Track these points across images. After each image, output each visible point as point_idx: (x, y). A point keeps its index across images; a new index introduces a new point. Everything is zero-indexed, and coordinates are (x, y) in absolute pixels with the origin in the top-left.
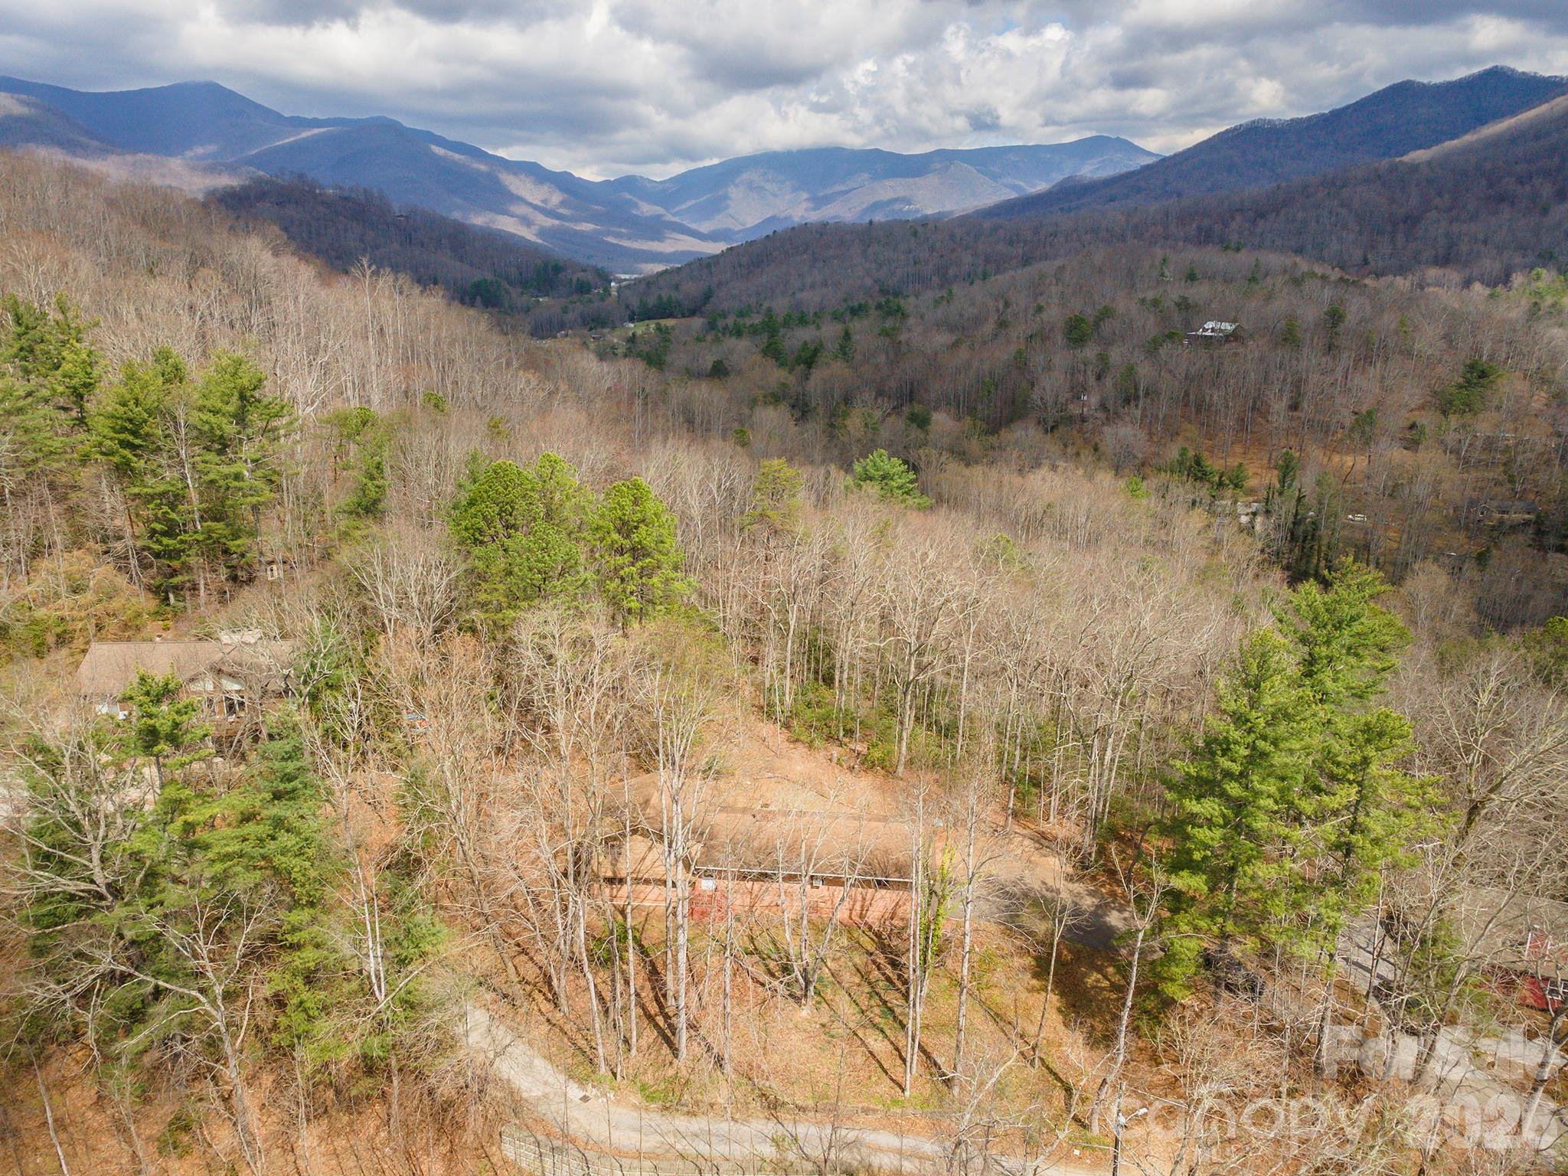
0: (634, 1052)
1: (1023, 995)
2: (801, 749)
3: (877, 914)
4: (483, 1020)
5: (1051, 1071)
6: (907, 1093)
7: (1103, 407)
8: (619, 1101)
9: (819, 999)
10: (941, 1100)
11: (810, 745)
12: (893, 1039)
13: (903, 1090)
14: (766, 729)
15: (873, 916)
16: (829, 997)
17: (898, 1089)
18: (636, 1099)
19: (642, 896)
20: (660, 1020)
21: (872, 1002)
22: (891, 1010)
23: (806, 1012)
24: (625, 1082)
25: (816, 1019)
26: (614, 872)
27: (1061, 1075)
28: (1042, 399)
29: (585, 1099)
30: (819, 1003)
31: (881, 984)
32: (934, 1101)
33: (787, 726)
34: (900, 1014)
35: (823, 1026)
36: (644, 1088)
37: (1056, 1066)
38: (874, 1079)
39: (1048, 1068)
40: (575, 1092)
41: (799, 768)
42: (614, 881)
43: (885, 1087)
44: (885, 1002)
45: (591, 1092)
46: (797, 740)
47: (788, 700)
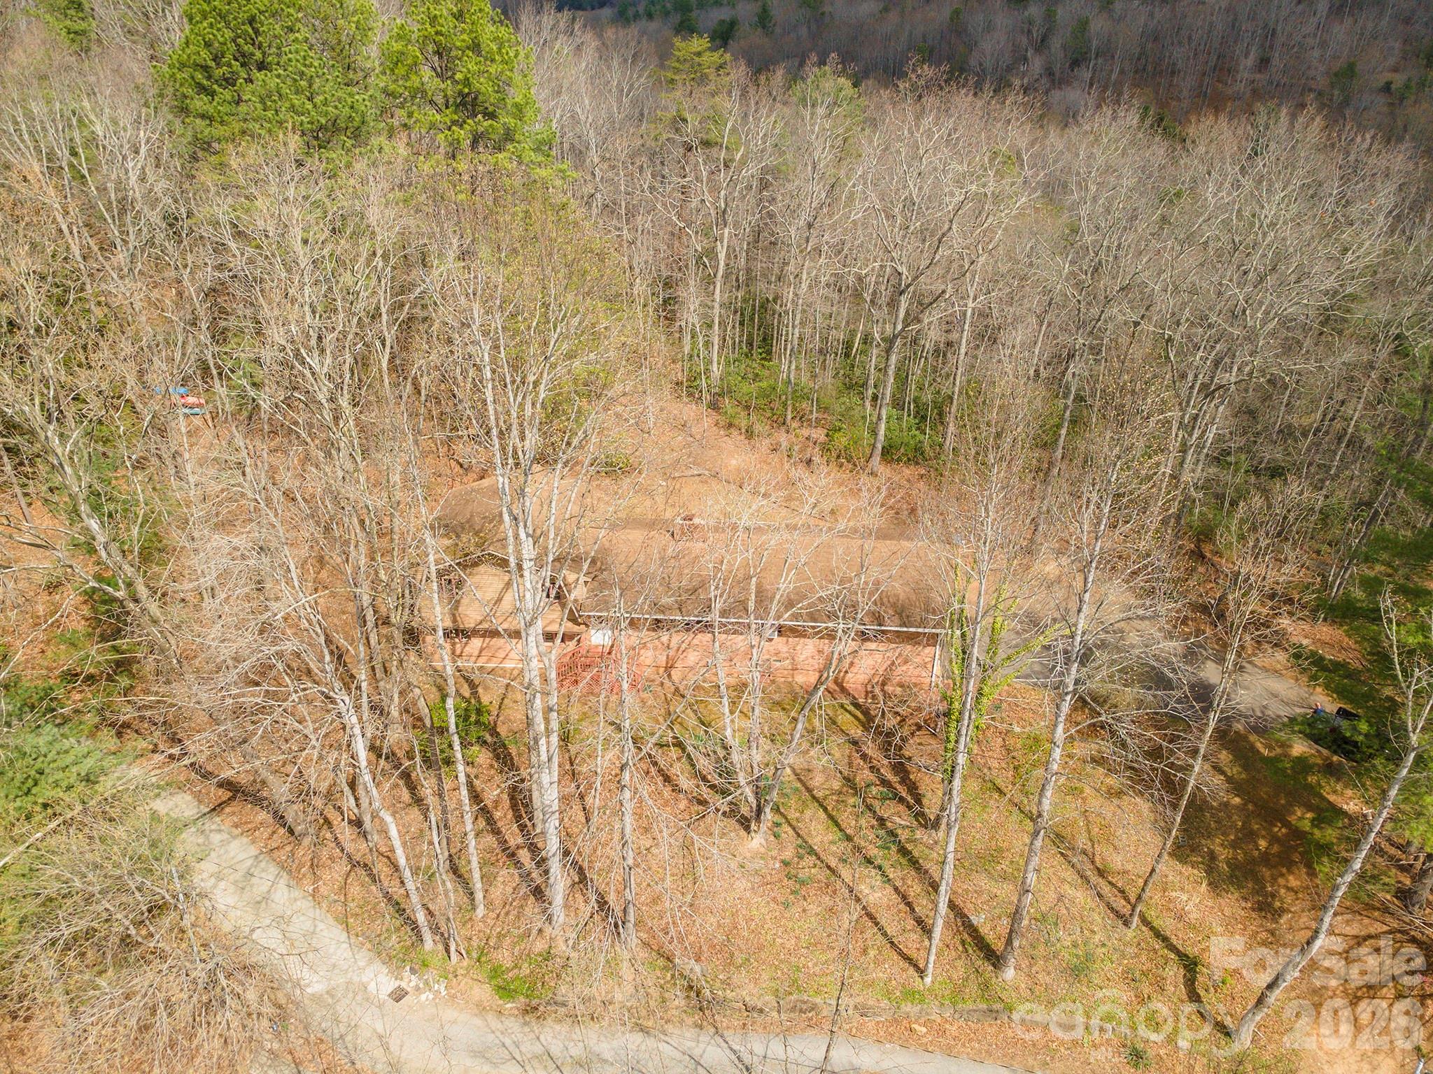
0: (481, 911)
1: (1095, 803)
2: (738, 438)
3: (862, 678)
4: (242, 856)
5: (1158, 934)
6: (928, 980)
7: (1049, 72)
8: (453, 997)
9: (778, 819)
10: (985, 986)
11: (749, 434)
12: (898, 884)
13: (921, 972)
14: (689, 410)
15: (856, 679)
16: (793, 815)
17: (911, 970)
18: (483, 992)
19: (501, 654)
20: (524, 855)
21: (863, 822)
22: (892, 834)
23: (757, 841)
24: (465, 963)
25: (774, 853)
26: (455, 621)
27: (1174, 940)
28: (981, 65)
29: (399, 995)
30: (778, 825)
31: (874, 790)
32: (973, 988)
33: (714, 406)
34: (909, 841)
35: (786, 864)
36: (496, 972)
37: (1167, 924)
38: (872, 953)
39: (1152, 928)
40: (381, 981)
41: (734, 462)
42: (457, 633)
43: (892, 968)
44: (882, 821)
45: (409, 981)
46: (730, 425)
47: (716, 371)
